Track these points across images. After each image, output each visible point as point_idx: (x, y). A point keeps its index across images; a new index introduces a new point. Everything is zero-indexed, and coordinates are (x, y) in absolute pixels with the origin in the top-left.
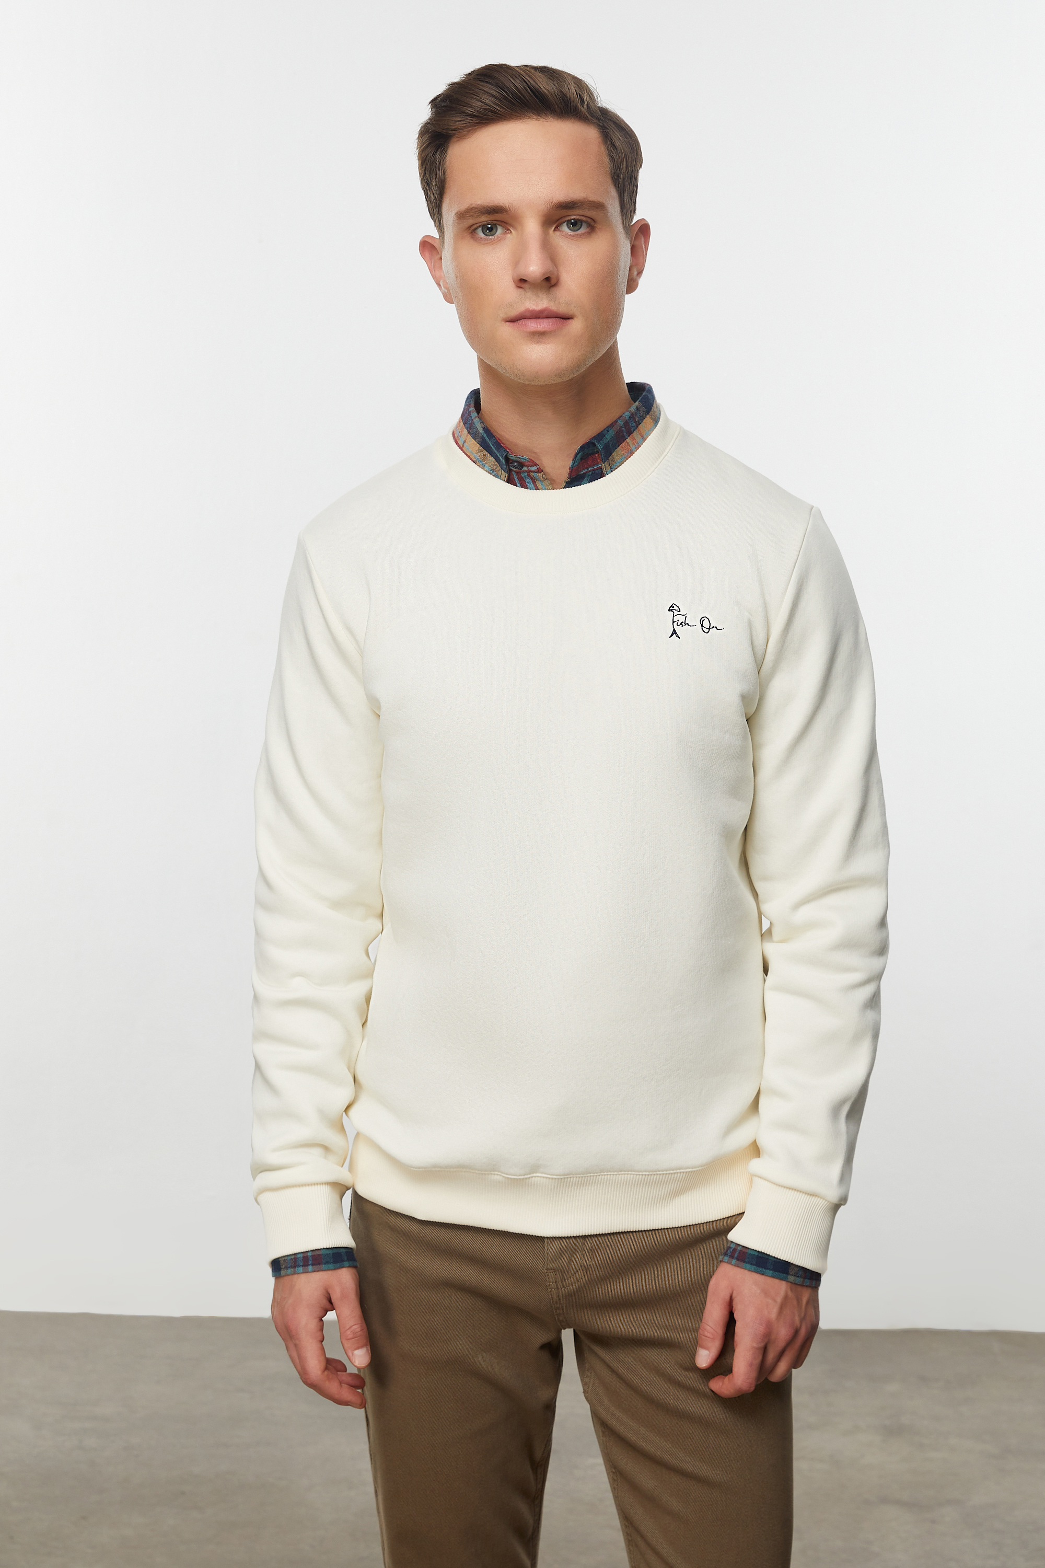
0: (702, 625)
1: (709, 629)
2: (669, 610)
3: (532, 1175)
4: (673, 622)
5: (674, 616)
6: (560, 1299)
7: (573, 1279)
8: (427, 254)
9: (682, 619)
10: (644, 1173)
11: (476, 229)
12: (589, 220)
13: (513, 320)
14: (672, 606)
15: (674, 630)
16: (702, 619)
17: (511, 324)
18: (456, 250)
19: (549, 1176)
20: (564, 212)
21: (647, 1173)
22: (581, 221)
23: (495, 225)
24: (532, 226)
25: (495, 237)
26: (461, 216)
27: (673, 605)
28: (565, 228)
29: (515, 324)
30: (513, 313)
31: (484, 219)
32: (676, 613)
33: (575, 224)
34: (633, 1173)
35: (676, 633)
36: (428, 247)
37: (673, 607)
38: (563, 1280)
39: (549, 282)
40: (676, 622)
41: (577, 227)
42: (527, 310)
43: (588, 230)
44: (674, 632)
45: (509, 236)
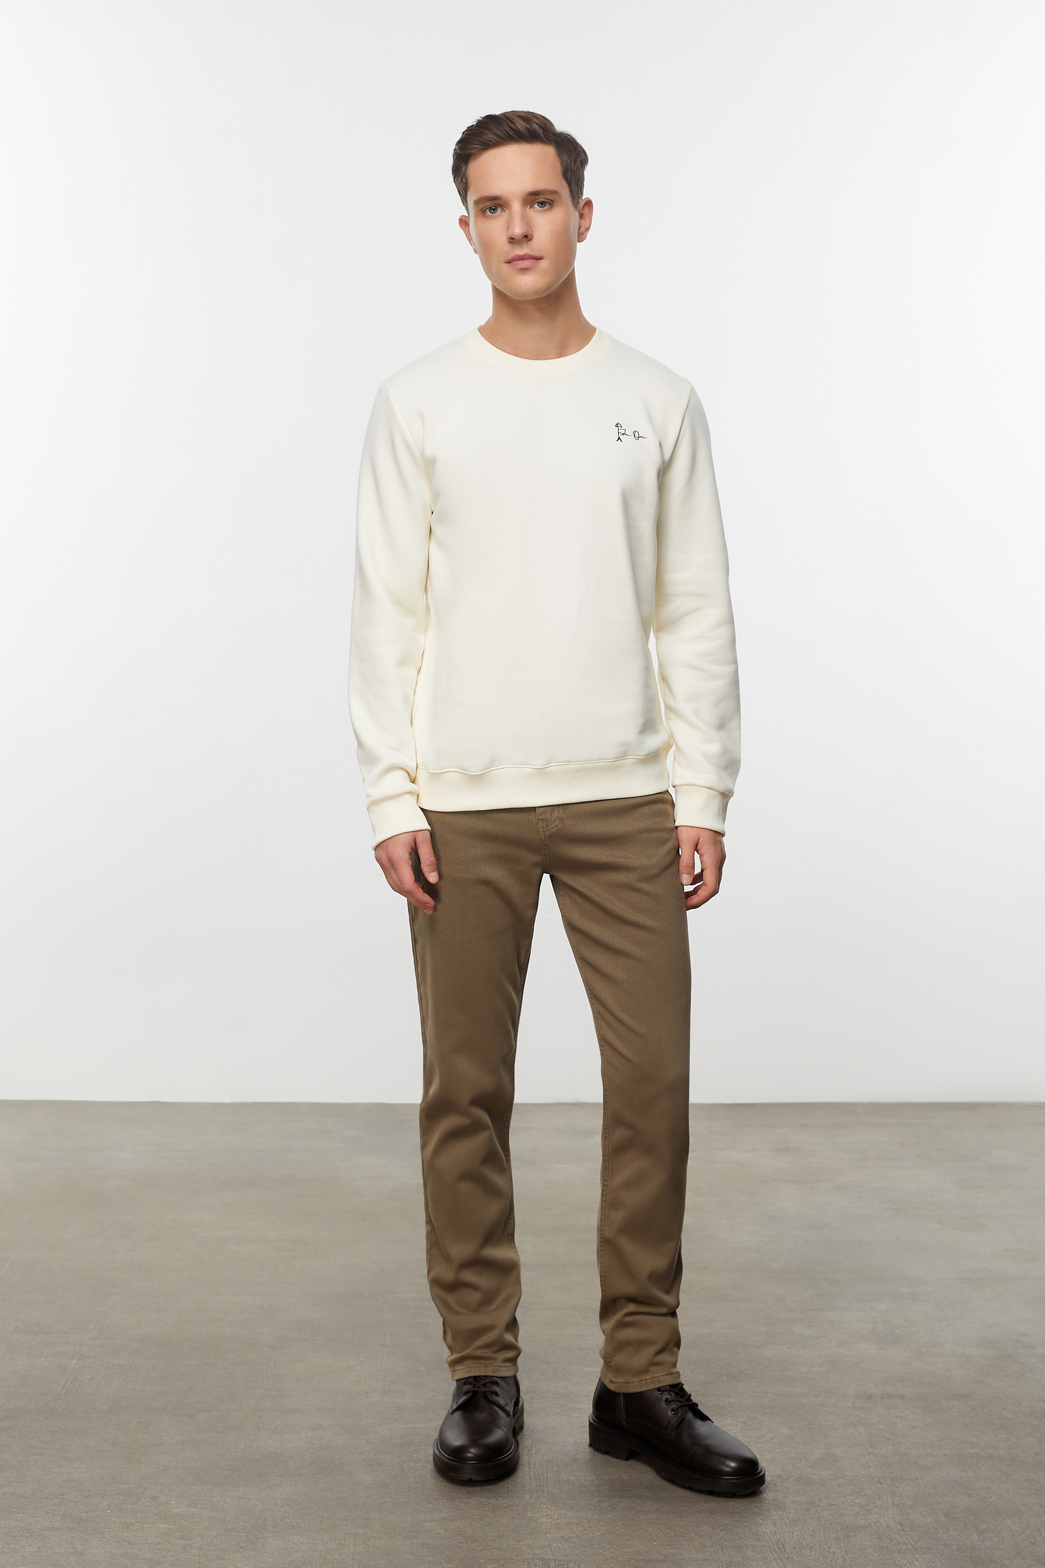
0: (634, 435)
1: (638, 438)
2: (617, 426)
4: (619, 433)
5: (619, 429)
6: (545, 839)
7: (553, 825)
8: (463, 226)
9: (623, 431)
11: (485, 210)
12: (549, 201)
13: (509, 262)
16: (634, 432)
17: (509, 264)
18: (476, 222)
20: (534, 198)
22: (546, 202)
23: (497, 207)
24: (516, 207)
25: (496, 214)
26: (477, 203)
27: (620, 423)
28: (536, 206)
29: (511, 264)
30: (509, 257)
31: (488, 204)
32: (621, 428)
33: (542, 204)
36: (464, 222)
37: (618, 424)
38: (547, 826)
39: (527, 237)
41: (543, 206)
42: (516, 255)
43: (549, 207)
44: (619, 438)
45: (504, 213)
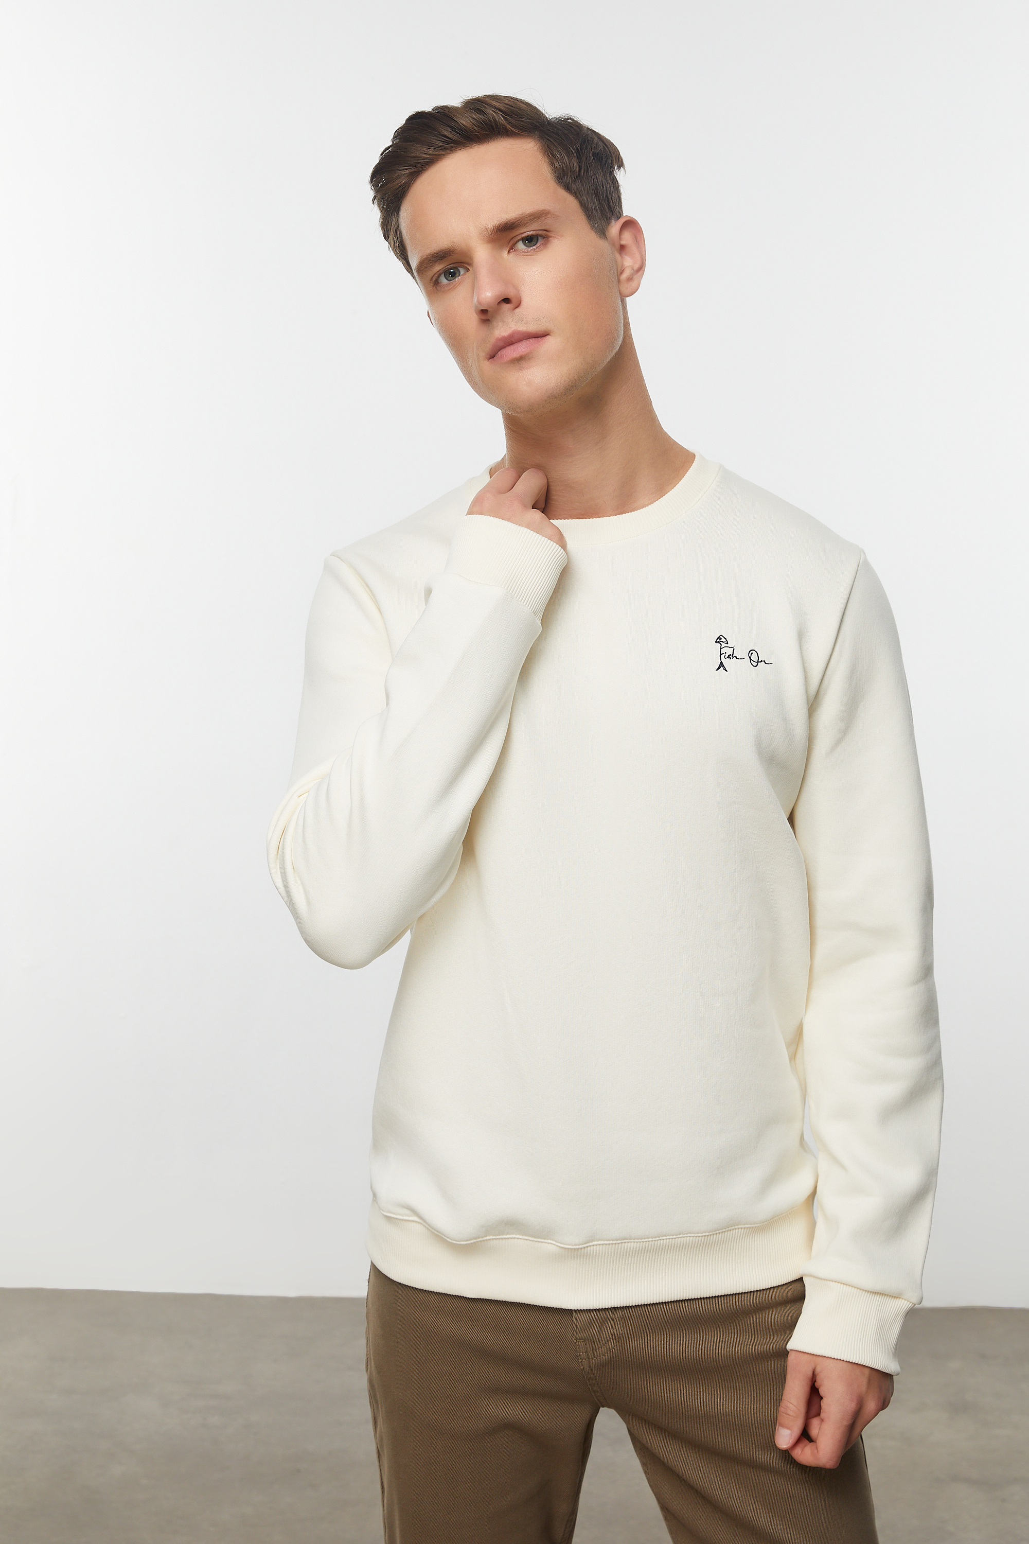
0: (750, 658)
1: (758, 662)
2: (716, 642)
3: (590, 1244)
4: (721, 654)
5: (721, 648)
6: (592, 1370)
7: (604, 1349)
9: (729, 652)
10: (704, 1234)
11: (436, 279)
12: (541, 233)
13: (490, 354)
14: (719, 638)
15: (721, 662)
16: (751, 652)
17: (493, 360)
19: (606, 1242)
20: (515, 231)
21: (707, 1234)
22: (535, 235)
23: (456, 268)
24: (483, 257)
25: (456, 280)
26: (424, 266)
27: (721, 637)
28: (521, 246)
29: (494, 356)
30: (489, 346)
32: (723, 645)
33: (530, 240)
34: (693, 1235)
35: (723, 666)
37: (721, 639)
38: (594, 1350)
39: (508, 302)
40: (724, 655)
41: (532, 243)
42: (499, 340)
43: (542, 242)
44: (721, 665)
45: (466, 274)
